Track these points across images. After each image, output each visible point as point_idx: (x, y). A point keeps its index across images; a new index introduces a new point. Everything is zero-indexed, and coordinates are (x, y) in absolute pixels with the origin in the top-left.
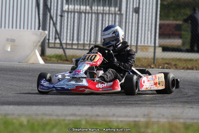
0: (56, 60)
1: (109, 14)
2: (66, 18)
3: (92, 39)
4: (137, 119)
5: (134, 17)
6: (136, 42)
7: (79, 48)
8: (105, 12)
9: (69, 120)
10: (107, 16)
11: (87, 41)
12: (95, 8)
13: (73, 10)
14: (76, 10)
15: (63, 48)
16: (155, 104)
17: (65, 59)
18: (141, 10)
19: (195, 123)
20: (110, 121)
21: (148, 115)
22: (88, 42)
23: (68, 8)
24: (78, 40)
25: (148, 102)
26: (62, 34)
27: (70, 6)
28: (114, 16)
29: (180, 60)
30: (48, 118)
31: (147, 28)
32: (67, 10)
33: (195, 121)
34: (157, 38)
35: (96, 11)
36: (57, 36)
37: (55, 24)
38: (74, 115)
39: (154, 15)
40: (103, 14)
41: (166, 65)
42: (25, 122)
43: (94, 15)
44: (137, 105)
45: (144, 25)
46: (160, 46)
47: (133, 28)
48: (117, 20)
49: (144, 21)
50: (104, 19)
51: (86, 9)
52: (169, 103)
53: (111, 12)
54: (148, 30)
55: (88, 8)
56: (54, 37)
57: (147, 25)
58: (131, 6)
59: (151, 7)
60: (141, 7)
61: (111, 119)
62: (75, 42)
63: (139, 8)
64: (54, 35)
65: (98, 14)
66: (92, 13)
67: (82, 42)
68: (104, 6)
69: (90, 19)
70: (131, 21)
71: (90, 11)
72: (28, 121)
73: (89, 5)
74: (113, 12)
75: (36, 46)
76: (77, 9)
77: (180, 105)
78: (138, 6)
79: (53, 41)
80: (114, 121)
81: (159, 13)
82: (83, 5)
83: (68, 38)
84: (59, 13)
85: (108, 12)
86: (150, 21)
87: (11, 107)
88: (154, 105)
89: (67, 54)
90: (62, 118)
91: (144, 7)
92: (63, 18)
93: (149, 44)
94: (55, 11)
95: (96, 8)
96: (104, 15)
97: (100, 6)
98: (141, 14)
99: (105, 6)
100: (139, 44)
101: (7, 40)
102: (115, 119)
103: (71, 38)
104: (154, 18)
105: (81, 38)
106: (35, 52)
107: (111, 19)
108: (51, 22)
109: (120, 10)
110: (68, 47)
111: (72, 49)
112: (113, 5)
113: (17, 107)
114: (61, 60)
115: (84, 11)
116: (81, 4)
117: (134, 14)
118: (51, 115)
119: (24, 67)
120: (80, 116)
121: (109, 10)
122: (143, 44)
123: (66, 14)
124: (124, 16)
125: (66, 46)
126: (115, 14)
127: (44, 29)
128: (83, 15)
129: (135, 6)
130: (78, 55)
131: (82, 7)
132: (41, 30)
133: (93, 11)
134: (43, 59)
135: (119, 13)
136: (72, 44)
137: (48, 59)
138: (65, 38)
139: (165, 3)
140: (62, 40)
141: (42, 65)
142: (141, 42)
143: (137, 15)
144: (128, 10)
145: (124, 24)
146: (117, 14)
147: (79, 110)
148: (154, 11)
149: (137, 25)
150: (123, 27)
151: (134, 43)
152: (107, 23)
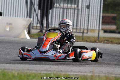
1: (71, 9)
4: (86, 74)
5: (86, 11)
8: (68, 7)
9: (44, 73)
10: (70, 10)
11: (57, 25)
15: (42, 29)
16: (98, 65)
18: (91, 7)
20: (69, 75)
21: (93, 71)
24: (51, 24)
25: (93, 64)
28: (74, 10)
29: (114, 38)
30: (30, 72)
35: (63, 7)
36: (38, 22)
37: (37, 15)
38: (47, 70)
39: (99, 10)
40: (67, 9)
41: (106, 41)
42: (16, 74)
43: (61, 10)
44: (86, 65)
45: (92, 16)
46: (102, 29)
47: (86, 18)
48: (76, 12)
49: (92, 14)
52: (106, 65)
54: (95, 19)
55: (58, 5)
56: (36, 23)
57: (94, 16)
58: (85, 4)
59: (97, 5)
60: (91, 5)
61: (69, 73)
63: (89, 6)
64: (36, 21)
65: (64, 9)
66: (60, 8)
67: (54, 26)
69: (59, 12)
70: (84, 13)
71: (59, 7)
72: (18, 74)
73: (58, 3)
74: (73, 8)
75: (25, 28)
77: (114, 66)
78: (89, 4)
79: (36, 25)
80: (71, 74)
81: (102, 9)
85: (70, 7)
86: (96, 14)
87: (8, 65)
88: (97, 66)
90: (39, 72)
91: (93, 5)
93: (96, 28)
95: (63, 5)
96: (68, 10)
97: (65, 4)
98: (90, 9)
99: (69, 4)
100: (89, 28)
101: (7, 23)
102: (72, 73)
104: (99, 12)
105: (53, 23)
106: (24, 31)
107: (72, 12)
108: (35, 13)
109: (78, 6)
110: (45, 29)
112: (73, 3)
113: (11, 65)
117: (87, 9)
118: (32, 70)
119: (17, 41)
120: (50, 71)
121: (71, 6)
122: (91, 28)
124: (80, 11)
126: (75, 9)
127: (30, 17)
128: (55, 9)
129: (87, 5)
132: (28, 18)
133: (61, 7)
134: (29, 36)
135: (77, 8)
137: (32, 36)
139: (106, 3)
141: (29, 39)
143: (88, 10)
144: (83, 6)
145: (80, 15)
146: (76, 9)
147: (50, 67)
148: (99, 7)
149: (88, 16)
150: (80, 17)
151: (86, 27)
152: (69, 14)
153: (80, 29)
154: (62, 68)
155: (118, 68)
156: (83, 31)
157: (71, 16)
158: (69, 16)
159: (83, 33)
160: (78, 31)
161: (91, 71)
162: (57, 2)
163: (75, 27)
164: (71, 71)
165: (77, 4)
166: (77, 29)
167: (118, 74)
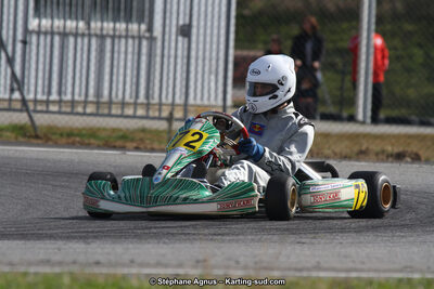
0: (13, 135)
1: (126, 37)
2: (34, 47)
3: (92, 91)
4: (181, 271)
5: (180, 45)
6: (183, 97)
7: (64, 109)
8: (117, 33)
9: (36, 274)
10: (123, 41)
11: (80, 95)
12: (96, 25)
13: (49, 29)
14: (56, 30)
15: (27, 110)
16: (223, 235)
17: (33, 134)
18: (194, 31)
19: (305, 278)
20: (124, 277)
21: (205, 261)
22: (83, 98)
23: (39, 25)
24: (60, 93)
25: (206, 231)
26: (26, 81)
27: (44, 22)
28: (137, 42)
31: (207, 69)
32: (36, 29)
33: (305, 274)
34: (230, 88)
35: (98, 32)
36: (15, 86)
37: (10, 61)
38: (47, 262)
39: (223, 39)
40: (113, 37)
43: (94, 41)
44: (183, 237)
45: (200, 62)
46: (235, 106)
47: (179, 67)
48: (144, 50)
49: (201, 53)
50: (116, 48)
51: (77, 28)
52: (251, 234)
53: (130, 34)
54: (210, 73)
55: (81, 24)
56: (8, 87)
57: (207, 62)
58: (174, 22)
59: (216, 24)
60: (195, 23)
61: (126, 271)
62: (54, 97)
63: (189, 26)
64: (8, 82)
65: (102, 37)
66: (90, 35)
67: (69, 97)
68: (116, 19)
69: (86, 48)
70: (173, 52)
71: (87, 32)
73: (83, 19)
74: (136, 34)
76: (58, 27)
77: (275, 238)
78: (187, 22)
79: (7, 96)
80: (132, 275)
81: (232, 36)
82: (70, 18)
83: (40, 89)
84: (20, 37)
85: (124, 33)
86: (214, 54)
88: (219, 237)
89: (38, 123)
90: (22, 269)
91: (202, 23)
92: (28, 46)
93: (213, 102)
94: (11, 33)
95: (99, 24)
96: (116, 41)
97: (108, 21)
98: (194, 38)
99: (119, 21)
100: (191, 101)
102: (134, 271)
103: (46, 90)
104: (222, 47)
105: (66, 88)
107: (130, 49)
108: (3, 55)
109: (150, 29)
110: (39, 108)
111: (47, 112)
112: (134, 18)
114: (25, 135)
115: (74, 31)
116: (67, 16)
117: (180, 38)
120: (60, 263)
121: (127, 30)
122: (199, 102)
123: (34, 38)
124: (159, 44)
125: (35, 105)
126: (140, 38)
128: (71, 40)
129: (181, 23)
130: (60, 125)
131: (69, 23)
133: (92, 32)
135: (147, 35)
136: (48, 102)
138: (32, 88)
139: (246, 12)
140: (25, 93)
142: (195, 98)
143: (186, 40)
144: (167, 29)
145: (158, 59)
146: (144, 37)
147: (59, 249)
148: (223, 32)
149: (185, 61)
150: (158, 67)
151: (179, 100)
152: (122, 56)
153: (160, 104)
154: (99, 250)
155: (291, 243)
156: (171, 114)
157: (129, 64)
158: (122, 63)
159: (170, 119)
160: (151, 114)
161: (198, 262)
162: (79, 17)
163: (142, 99)
164: (132, 261)
165: (146, 20)
166: (148, 106)
167: (289, 269)
